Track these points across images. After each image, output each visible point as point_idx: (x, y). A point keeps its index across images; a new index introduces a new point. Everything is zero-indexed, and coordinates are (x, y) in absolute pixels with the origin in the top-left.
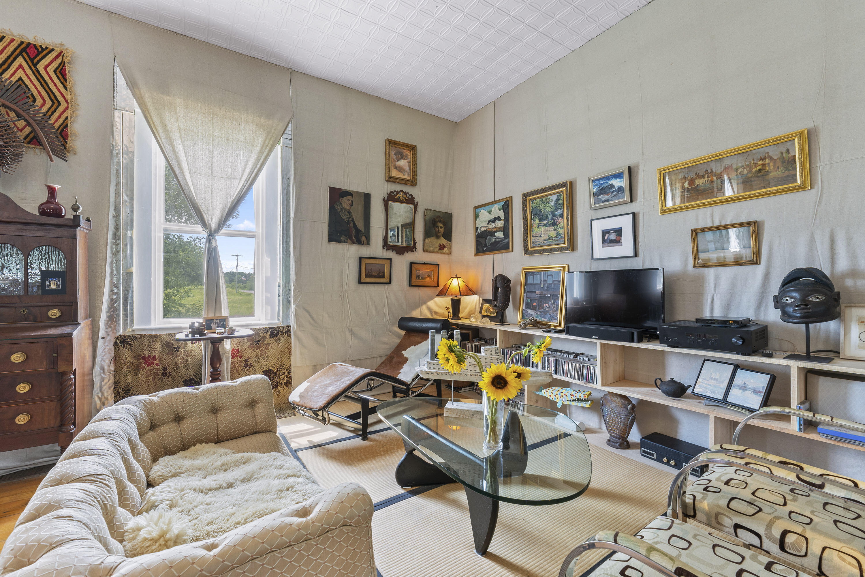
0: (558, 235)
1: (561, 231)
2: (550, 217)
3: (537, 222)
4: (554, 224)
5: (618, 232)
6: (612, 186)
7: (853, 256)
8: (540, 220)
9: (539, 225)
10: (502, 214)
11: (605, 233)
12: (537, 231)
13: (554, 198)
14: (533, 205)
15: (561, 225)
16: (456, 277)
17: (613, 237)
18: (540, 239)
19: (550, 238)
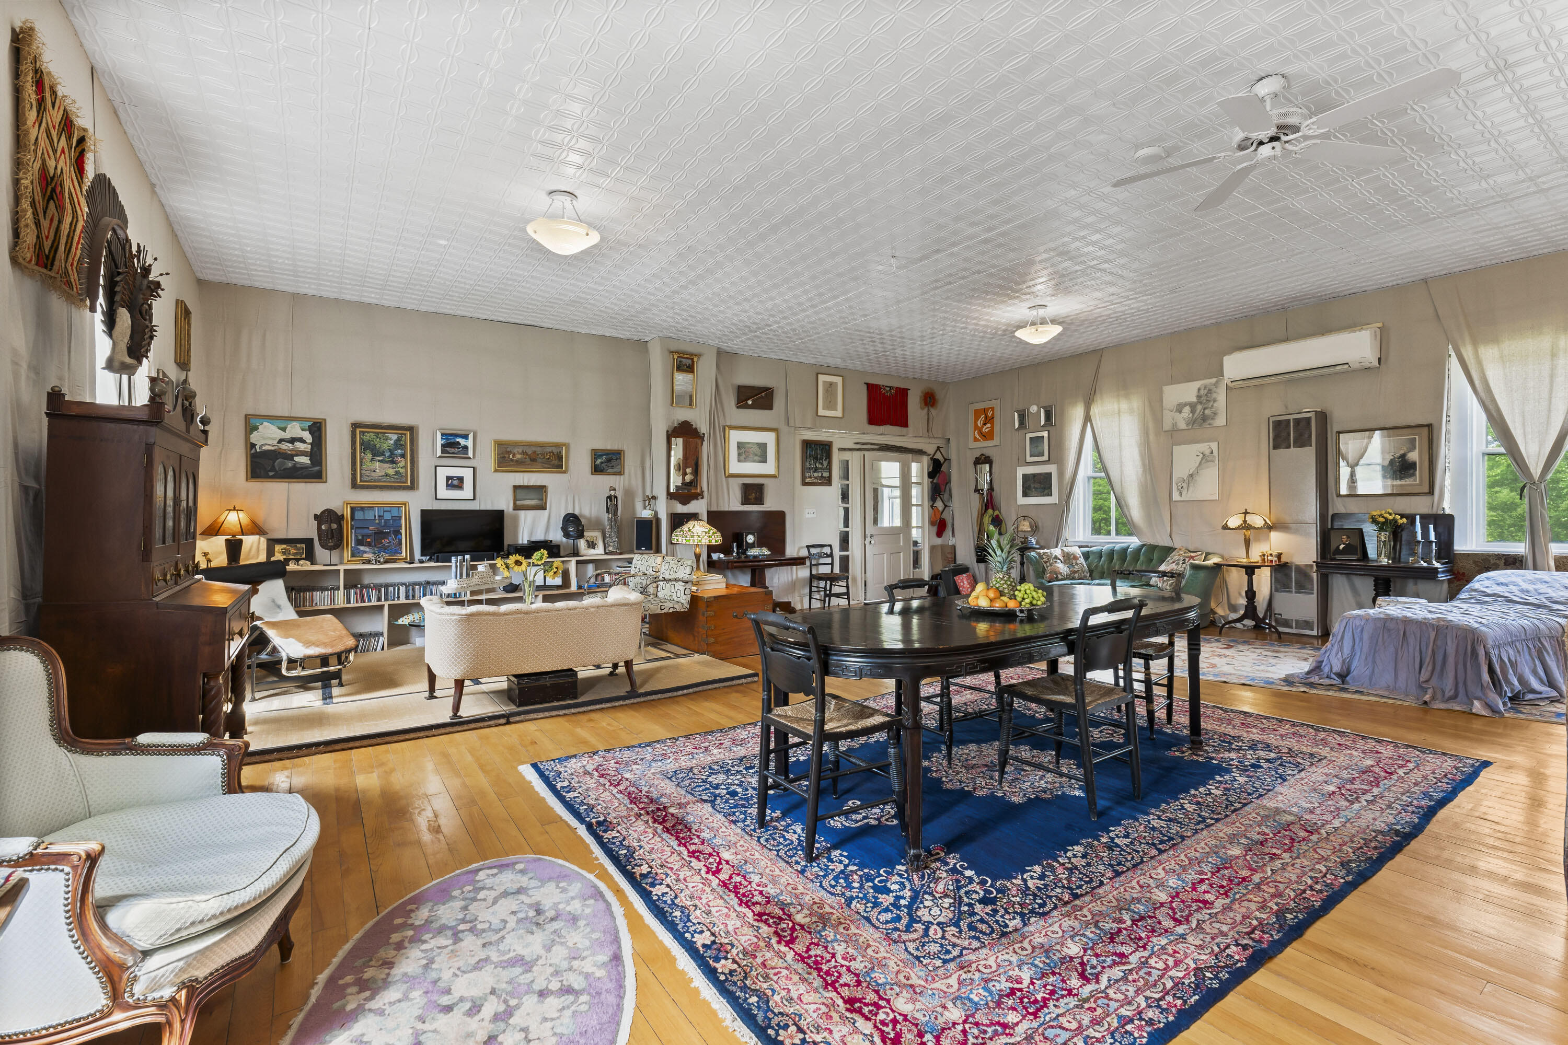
0: (397, 473)
1: (402, 470)
2: (388, 454)
3: (370, 456)
4: (393, 462)
5: (461, 479)
6: (459, 443)
7: (580, 509)
8: (374, 455)
9: (372, 460)
10: (307, 436)
11: (448, 478)
12: (368, 465)
13: (394, 437)
14: (364, 438)
15: (401, 464)
16: (234, 509)
17: (456, 482)
18: (373, 474)
19: (387, 475)
